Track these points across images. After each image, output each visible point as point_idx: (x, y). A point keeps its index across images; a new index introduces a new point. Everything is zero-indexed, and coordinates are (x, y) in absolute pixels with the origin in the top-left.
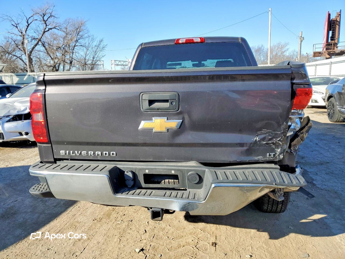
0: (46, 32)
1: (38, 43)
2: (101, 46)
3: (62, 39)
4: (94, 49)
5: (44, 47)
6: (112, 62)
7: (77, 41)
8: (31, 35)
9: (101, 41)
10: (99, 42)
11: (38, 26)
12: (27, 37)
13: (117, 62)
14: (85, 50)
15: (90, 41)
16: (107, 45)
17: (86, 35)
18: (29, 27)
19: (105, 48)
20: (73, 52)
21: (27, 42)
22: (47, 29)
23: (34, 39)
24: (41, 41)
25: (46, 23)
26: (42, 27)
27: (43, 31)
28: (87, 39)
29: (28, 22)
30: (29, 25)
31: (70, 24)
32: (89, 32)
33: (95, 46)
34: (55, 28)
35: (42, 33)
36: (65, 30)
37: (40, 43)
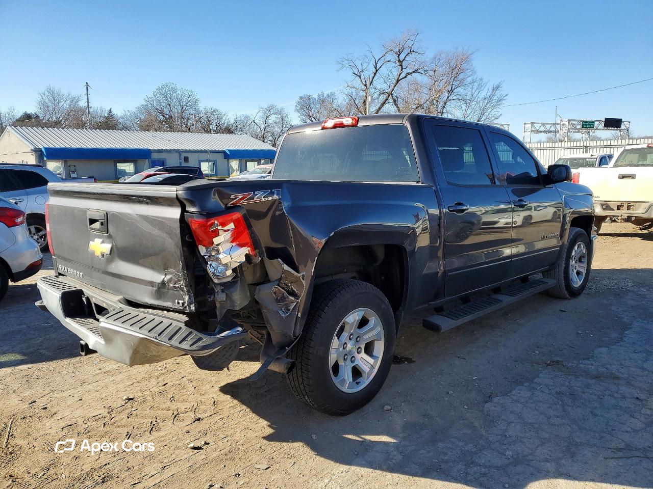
0: (401, 79)
1: (387, 99)
2: (495, 98)
3: (426, 91)
4: (481, 104)
5: (396, 105)
6: (526, 126)
7: (452, 91)
8: (379, 87)
9: (497, 87)
10: (491, 90)
11: (390, 70)
12: (373, 90)
13: (537, 126)
14: (464, 107)
15: (474, 91)
16: (507, 95)
17: (469, 79)
18: (377, 74)
19: (504, 102)
20: (442, 112)
21: (370, 100)
22: (403, 75)
23: (383, 93)
24: (392, 97)
25: (401, 65)
26: (396, 72)
27: (396, 79)
28: (471, 86)
29: (376, 68)
30: (377, 71)
31: (441, 62)
32: (475, 72)
33: (485, 99)
34: (417, 71)
35: (395, 81)
36: (432, 73)
37: (391, 100)
